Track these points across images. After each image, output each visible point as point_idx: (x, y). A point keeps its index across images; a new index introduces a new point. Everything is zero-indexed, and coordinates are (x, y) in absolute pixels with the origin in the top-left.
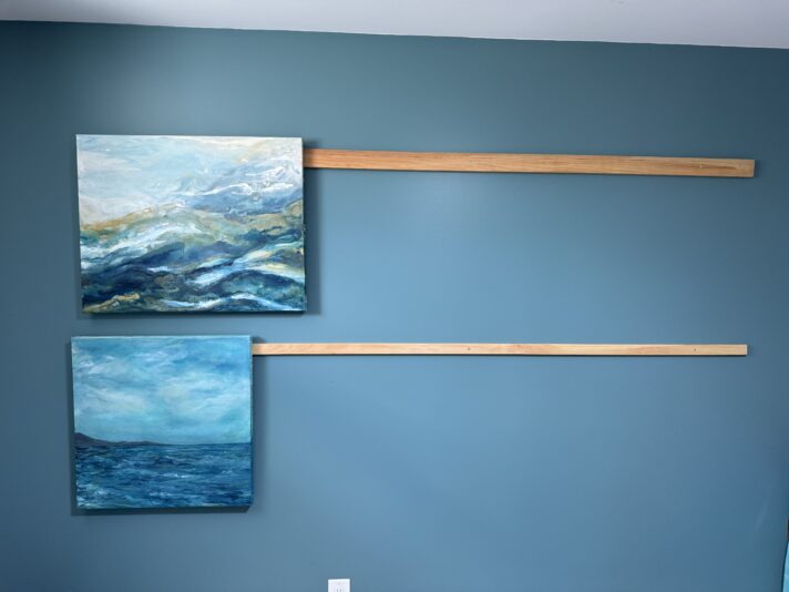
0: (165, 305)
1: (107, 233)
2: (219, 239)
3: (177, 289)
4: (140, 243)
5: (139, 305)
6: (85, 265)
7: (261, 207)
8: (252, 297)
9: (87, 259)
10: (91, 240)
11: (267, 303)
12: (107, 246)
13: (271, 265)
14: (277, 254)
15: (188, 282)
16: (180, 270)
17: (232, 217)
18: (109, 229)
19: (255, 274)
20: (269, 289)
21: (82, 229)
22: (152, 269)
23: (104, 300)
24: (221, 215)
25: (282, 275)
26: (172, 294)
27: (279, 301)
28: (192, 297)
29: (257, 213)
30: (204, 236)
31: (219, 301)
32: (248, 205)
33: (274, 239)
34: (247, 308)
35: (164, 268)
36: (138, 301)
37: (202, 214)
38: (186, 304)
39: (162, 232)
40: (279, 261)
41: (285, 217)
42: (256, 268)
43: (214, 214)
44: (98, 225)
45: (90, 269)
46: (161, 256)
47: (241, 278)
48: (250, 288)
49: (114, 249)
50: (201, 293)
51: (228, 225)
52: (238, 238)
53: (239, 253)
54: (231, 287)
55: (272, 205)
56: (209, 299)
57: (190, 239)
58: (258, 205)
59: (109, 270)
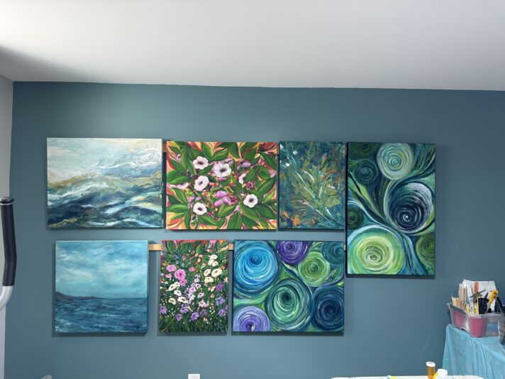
0: (89, 224)
1: (61, 187)
2: (118, 190)
3: (96, 216)
4: (78, 192)
5: (77, 224)
6: (49, 204)
7: (140, 174)
8: (134, 220)
9: (51, 201)
10: (53, 191)
11: (142, 223)
12: (61, 194)
13: (144, 204)
14: (148, 197)
15: (102, 213)
16: (98, 206)
17: (125, 179)
18: (63, 185)
19: (136, 208)
20: (143, 216)
21: (48, 185)
22: (84, 206)
23: (59, 222)
24: (119, 178)
25: (150, 209)
26: (93, 219)
27: (148, 222)
28: (104, 220)
29: (138, 177)
30: (110, 189)
31: (117, 222)
32: (133, 172)
33: (147, 190)
34: (132, 226)
35: (90, 205)
36: (76, 222)
37: (110, 178)
38: (100, 224)
39: (89, 187)
40: (149, 202)
41: (152, 179)
42: (136, 205)
43: (116, 178)
44: (57, 183)
45: (52, 206)
46: (88, 199)
47: (129, 211)
48: (134, 216)
49: (65, 195)
50: (109, 218)
51: (122, 183)
52: (127, 190)
53: (128, 198)
54: (124, 215)
55: (145, 173)
56: (112, 221)
57: (103, 190)
58: (139, 173)
59: (62, 206)
